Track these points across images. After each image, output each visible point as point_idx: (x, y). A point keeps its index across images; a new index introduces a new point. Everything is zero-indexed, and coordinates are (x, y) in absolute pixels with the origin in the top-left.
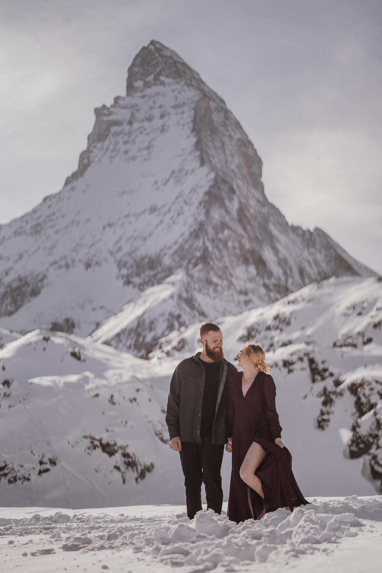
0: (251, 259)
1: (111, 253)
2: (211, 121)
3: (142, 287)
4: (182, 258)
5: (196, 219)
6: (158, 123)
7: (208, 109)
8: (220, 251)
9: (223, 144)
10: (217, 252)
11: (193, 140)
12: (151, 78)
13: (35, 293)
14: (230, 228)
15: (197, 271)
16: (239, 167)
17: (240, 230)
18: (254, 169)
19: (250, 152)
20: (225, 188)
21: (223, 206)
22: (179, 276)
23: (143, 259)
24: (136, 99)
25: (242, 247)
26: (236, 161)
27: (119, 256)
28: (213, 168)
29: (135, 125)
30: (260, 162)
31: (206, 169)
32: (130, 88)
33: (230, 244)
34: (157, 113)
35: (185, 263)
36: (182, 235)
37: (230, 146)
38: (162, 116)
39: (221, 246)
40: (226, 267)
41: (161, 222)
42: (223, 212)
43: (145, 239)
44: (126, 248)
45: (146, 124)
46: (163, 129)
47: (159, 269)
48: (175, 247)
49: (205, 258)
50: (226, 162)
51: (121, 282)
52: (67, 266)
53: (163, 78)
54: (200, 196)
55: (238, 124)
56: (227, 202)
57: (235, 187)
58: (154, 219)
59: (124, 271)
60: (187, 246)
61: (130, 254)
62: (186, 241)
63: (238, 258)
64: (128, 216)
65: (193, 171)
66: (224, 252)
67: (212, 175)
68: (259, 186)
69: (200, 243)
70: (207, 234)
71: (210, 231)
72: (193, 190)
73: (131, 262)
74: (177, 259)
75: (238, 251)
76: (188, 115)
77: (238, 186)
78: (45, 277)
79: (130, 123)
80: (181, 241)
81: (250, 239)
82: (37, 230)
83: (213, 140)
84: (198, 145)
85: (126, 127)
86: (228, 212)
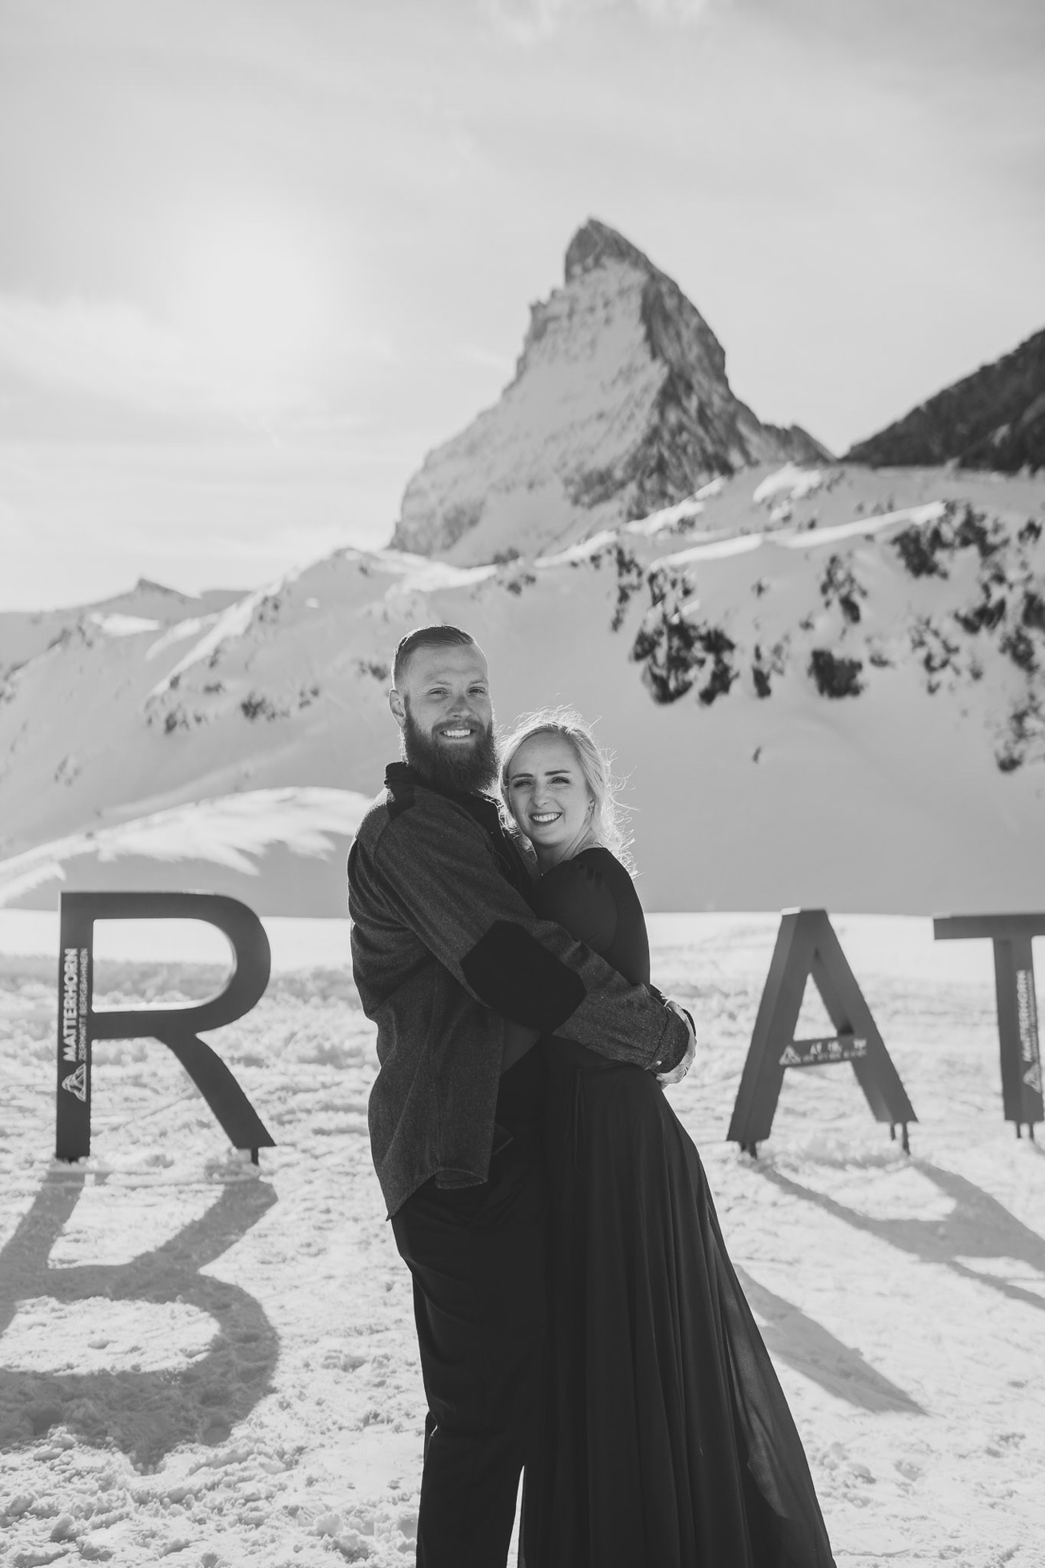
0: (714, 464)
1: (556, 470)
2: (663, 307)
3: (591, 506)
4: (635, 469)
5: (648, 422)
6: (601, 313)
7: (659, 296)
8: (678, 459)
9: (679, 335)
10: (674, 460)
11: (642, 331)
12: (590, 261)
13: (473, 522)
14: (689, 432)
15: (651, 484)
16: (699, 359)
17: (700, 432)
18: (717, 359)
19: (710, 340)
20: (681, 387)
21: (679, 403)
22: (632, 489)
23: (591, 474)
24: (576, 287)
25: (703, 451)
26: (694, 352)
27: (566, 472)
28: (667, 361)
29: (576, 319)
30: (722, 353)
31: (658, 363)
32: (569, 275)
33: (690, 450)
34: (600, 302)
35: (638, 475)
36: (634, 441)
37: (687, 335)
38: (606, 304)
39: (679, 451)
40: (685, 478)
41: (610, 429)
42: (680, 413)
43: (592, 451)
44: (572, 463)
45: (589, 319)
46: (608, 321)
47: (609, 483)
48: (626, 458)
49: (661, 467)
50: (683, 353)
51: (568, 503)
52: (508, 489)
53: (605, 260)
54: (653, 395)
55: (694, 310)
56: (685, 402)
57: (694, 382)
58: (602, 427)
59: (572, 490)
60: (639, 456)
61: (579, 468)
62: (638, 450)
63: (700, 465)
64: (572, 426)
65: (643, 367)
66: (684, 460)
67: (665, 371)
68: (723, 380)
69: (654, 451)
70: (661, 438)
71: (666, 436)
72: (645, 390)
73: (577, 478)
74: (630, 471)
75: (700, 458)
76: (635, 302)
77: (699, 383)
78: (482, 504)
79: (570, 315)
80: (632, 450)
81: (714, 442)
82: (472, 450)
83: (666, 328)
84: (650, 336)
85: (565, 322)
86: (685, 411)
